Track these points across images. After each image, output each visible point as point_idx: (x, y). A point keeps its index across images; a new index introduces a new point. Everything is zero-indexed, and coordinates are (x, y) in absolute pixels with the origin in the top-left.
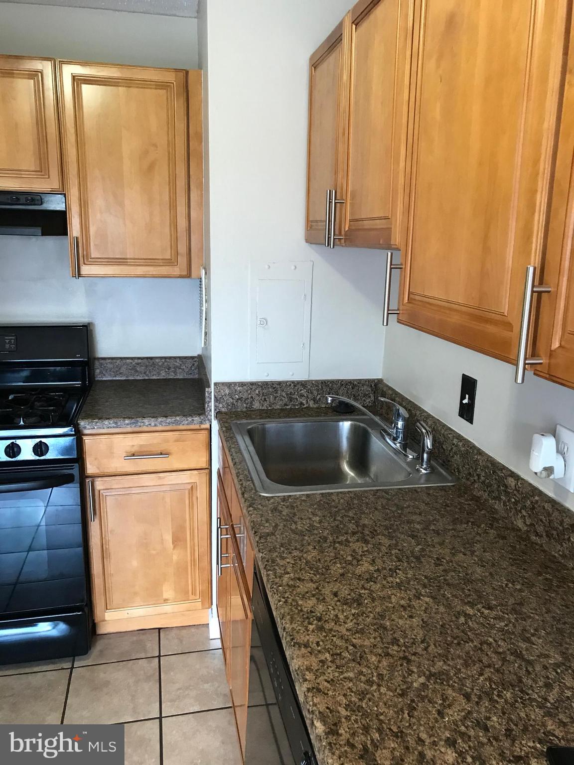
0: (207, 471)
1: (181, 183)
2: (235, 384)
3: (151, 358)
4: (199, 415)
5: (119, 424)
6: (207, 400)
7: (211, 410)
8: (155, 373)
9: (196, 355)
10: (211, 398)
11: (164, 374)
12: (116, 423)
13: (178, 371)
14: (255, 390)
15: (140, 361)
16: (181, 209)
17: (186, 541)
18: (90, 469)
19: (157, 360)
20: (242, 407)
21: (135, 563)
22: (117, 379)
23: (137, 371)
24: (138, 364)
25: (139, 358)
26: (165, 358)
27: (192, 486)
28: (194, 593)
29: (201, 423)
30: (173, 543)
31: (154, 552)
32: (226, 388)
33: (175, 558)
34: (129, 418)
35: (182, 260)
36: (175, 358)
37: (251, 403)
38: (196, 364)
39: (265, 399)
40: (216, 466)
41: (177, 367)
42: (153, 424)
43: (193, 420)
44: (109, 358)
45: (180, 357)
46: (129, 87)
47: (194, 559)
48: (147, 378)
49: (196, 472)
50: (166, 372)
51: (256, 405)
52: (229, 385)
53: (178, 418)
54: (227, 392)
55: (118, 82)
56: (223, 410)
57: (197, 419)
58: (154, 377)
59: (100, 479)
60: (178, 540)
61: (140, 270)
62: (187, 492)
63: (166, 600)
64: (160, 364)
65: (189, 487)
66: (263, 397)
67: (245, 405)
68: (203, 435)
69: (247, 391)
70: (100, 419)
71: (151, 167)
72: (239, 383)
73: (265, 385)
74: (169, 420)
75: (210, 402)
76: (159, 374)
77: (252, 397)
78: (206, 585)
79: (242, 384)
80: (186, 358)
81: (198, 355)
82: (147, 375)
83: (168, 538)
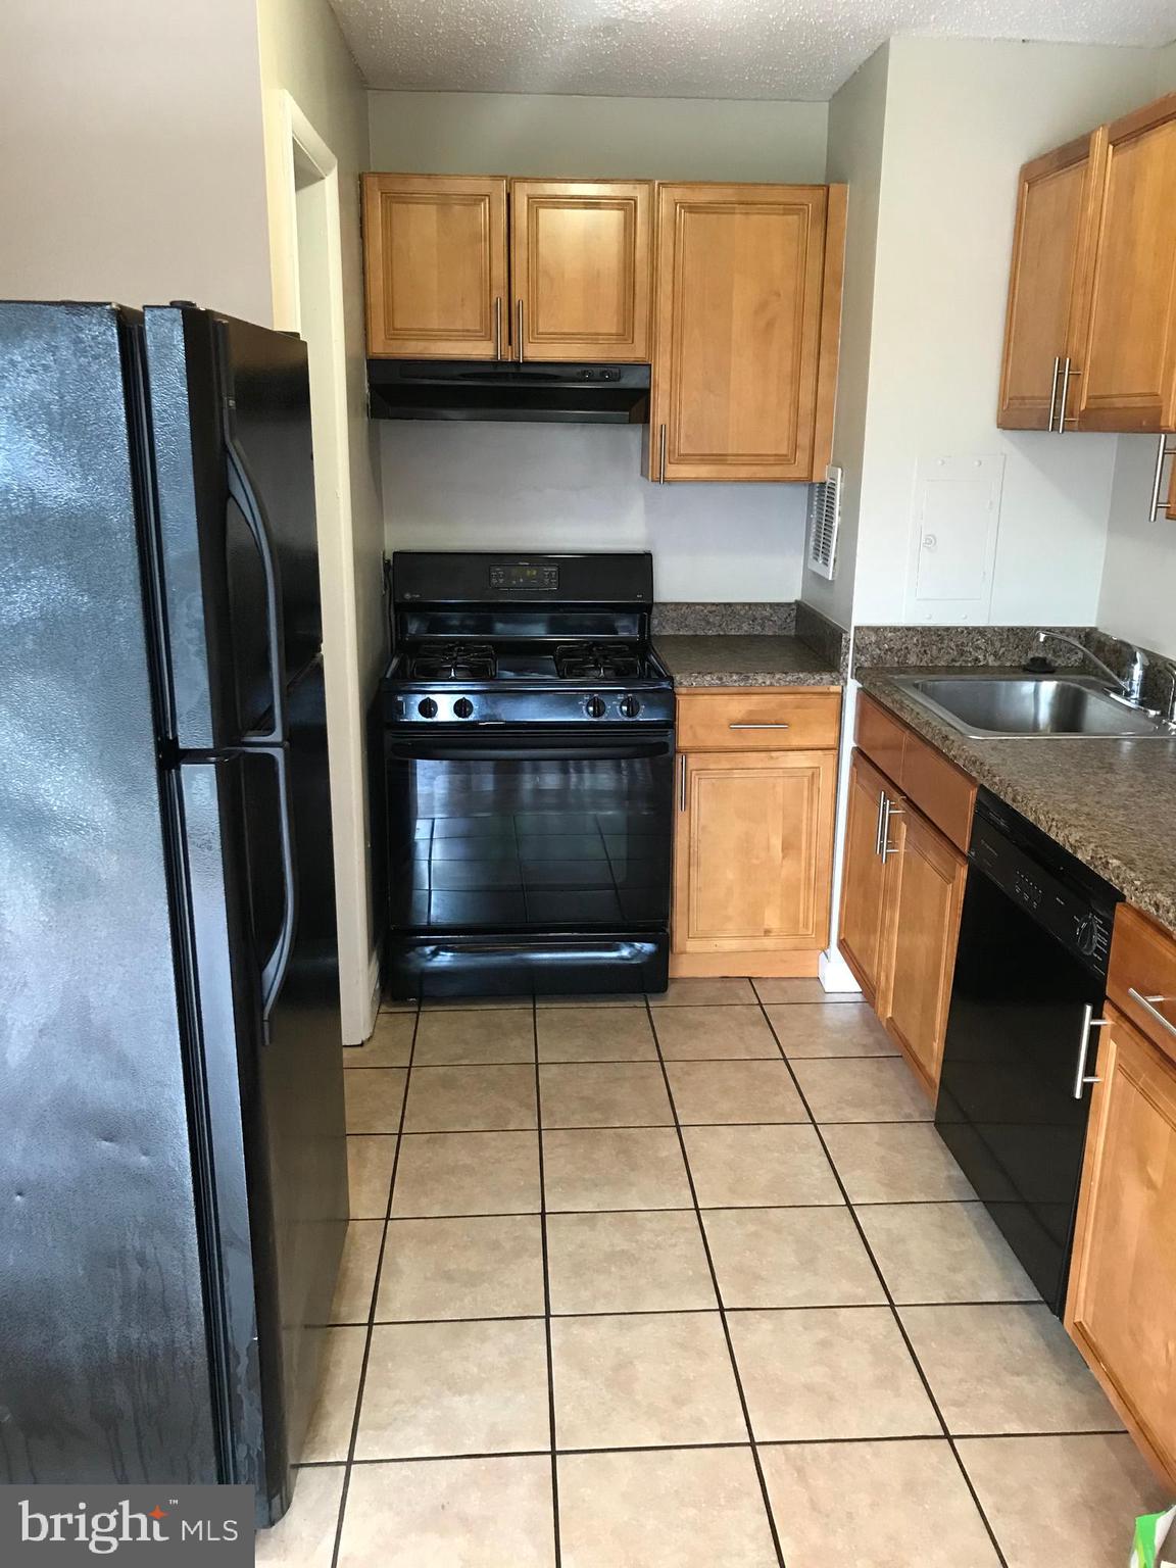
0: (835, 752)
1: (809, 346)
2: (885, 628)
3: (730, 604)
4: (831, 672)
5: (724, 680)
6: (844, 650)
7: (847, 665)
8: (734, 626)
9: (792, 600)
10: (848, 649)
11: (746, 628)
12: (720, 679)
13: (767, 623)
14: (912, 638)
15: (714, 608)
16: (807, 383)
17: (800, 849)
18: (683, 741)
19: (739, 607)
20: (892, 661)
21: (730, 875)
22: (681, 633)
23: (708, 623)
24: (710, 612)
25: (713, 604)
26: (750, 604)
27: (813, 774)
28: (806, 926)
29: (833, 683)
30: (783, 850)
31: (755, 861)
32: (871, 633)
33: (784, 873)
34: (737, 673)
35: (802, 457)
36: (763, 605)
37: (905, 656)
38: (793, 614)
39: (925, 651)
40: (849, 743)
41: (766, 617)
42: (768, 683)
43: (822, 679)
44: (671, 603)
45: (770, 604)
46: (747, 213)
47: (809, 879)
48: (722, 633)
49: (820, 752)
50: (749, 624)
51: (912, 660)
52: (876, 630)
53: (801, 675)
54: (873, 639)
55: (734, 208)
56: (866, 665)
57: (826, 677)
58: (733, 633)
59: (693, 755)
60: (787, 847)
61: (744, 472)
62: (806, 780)
63: (767, 932)
64: (742, 613)
65: (809, 772)
66: (922, 650)
67: (896, 659)
68: (834, 701)
69: (901, 639)
70: (699, 673)
71: (770, 325)
72: (891, 627)
73: (925, 631)
74: (789, 678)
75: (847, 653)
76: (740, 627)
77: (907, 648)
78: (823, 915)
79: (895, 629)
80: (778, 604)
81: (796, 601)
82: (723, 630)
83: (777, 843)
